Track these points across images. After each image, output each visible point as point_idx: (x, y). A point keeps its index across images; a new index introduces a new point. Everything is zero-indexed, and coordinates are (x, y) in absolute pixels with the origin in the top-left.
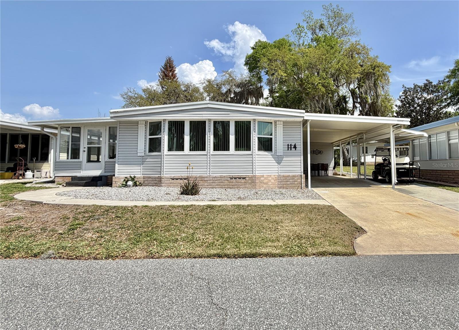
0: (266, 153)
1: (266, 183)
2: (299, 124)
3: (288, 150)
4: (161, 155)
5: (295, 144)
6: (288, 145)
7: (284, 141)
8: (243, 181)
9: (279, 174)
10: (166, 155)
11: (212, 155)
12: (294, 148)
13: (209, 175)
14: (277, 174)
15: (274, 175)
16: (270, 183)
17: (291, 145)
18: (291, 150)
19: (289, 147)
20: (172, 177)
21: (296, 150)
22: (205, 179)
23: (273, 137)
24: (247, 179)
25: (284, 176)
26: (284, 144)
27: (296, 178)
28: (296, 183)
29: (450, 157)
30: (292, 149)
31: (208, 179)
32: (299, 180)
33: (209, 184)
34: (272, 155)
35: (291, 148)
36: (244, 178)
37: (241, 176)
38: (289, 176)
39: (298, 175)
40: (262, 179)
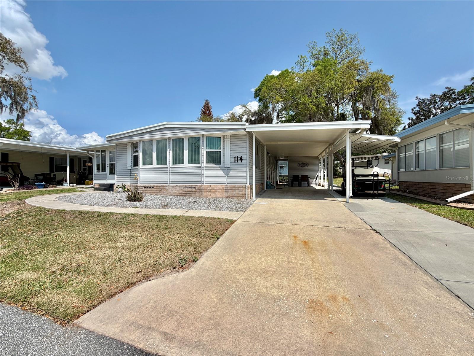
0: (214, 165)
1: (214, 193)
2: (245, 137)
3: (235, 162)
4: (138, 169)
5: (241, 156)
6: (235, 157)
7: (232, 154)
8: (194, 190)
9: (227, 184)
10: (141, 168)
11: (171, 168)
12: (240, 160)
13: (169, 184)
14: (225, 185)
15: (222, 186)
16: (218, 193)
17: (237, 157)
18: (237, 162)
19: (236, 159)
20: (144, 186)
21: (242, 162)
22: (166, 188)
23: (221, 150)
24: (196, 188)
25: (230, 187)
26: (232, 157)
27: (241, 189)
28: (241, 193)
29: (441, 166)
30: (239, 161)
31: (168, 188)
32: (244, 191)
33: (168, 192)
34: (220, 167)
35: (237, 160)
36: (194, 188)
37: (192, 185)
38: (234, 187)
39: (243, 186)
40: (210, 188)
